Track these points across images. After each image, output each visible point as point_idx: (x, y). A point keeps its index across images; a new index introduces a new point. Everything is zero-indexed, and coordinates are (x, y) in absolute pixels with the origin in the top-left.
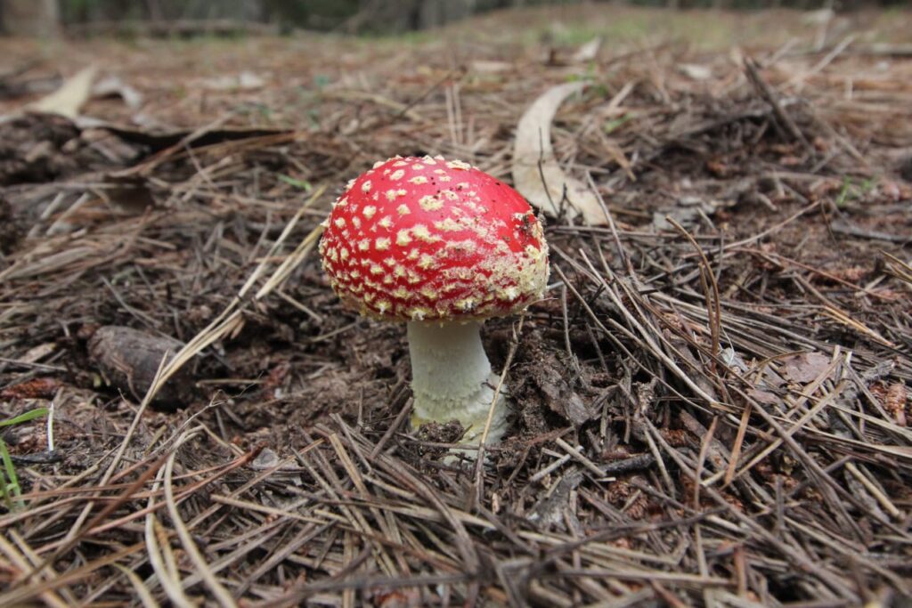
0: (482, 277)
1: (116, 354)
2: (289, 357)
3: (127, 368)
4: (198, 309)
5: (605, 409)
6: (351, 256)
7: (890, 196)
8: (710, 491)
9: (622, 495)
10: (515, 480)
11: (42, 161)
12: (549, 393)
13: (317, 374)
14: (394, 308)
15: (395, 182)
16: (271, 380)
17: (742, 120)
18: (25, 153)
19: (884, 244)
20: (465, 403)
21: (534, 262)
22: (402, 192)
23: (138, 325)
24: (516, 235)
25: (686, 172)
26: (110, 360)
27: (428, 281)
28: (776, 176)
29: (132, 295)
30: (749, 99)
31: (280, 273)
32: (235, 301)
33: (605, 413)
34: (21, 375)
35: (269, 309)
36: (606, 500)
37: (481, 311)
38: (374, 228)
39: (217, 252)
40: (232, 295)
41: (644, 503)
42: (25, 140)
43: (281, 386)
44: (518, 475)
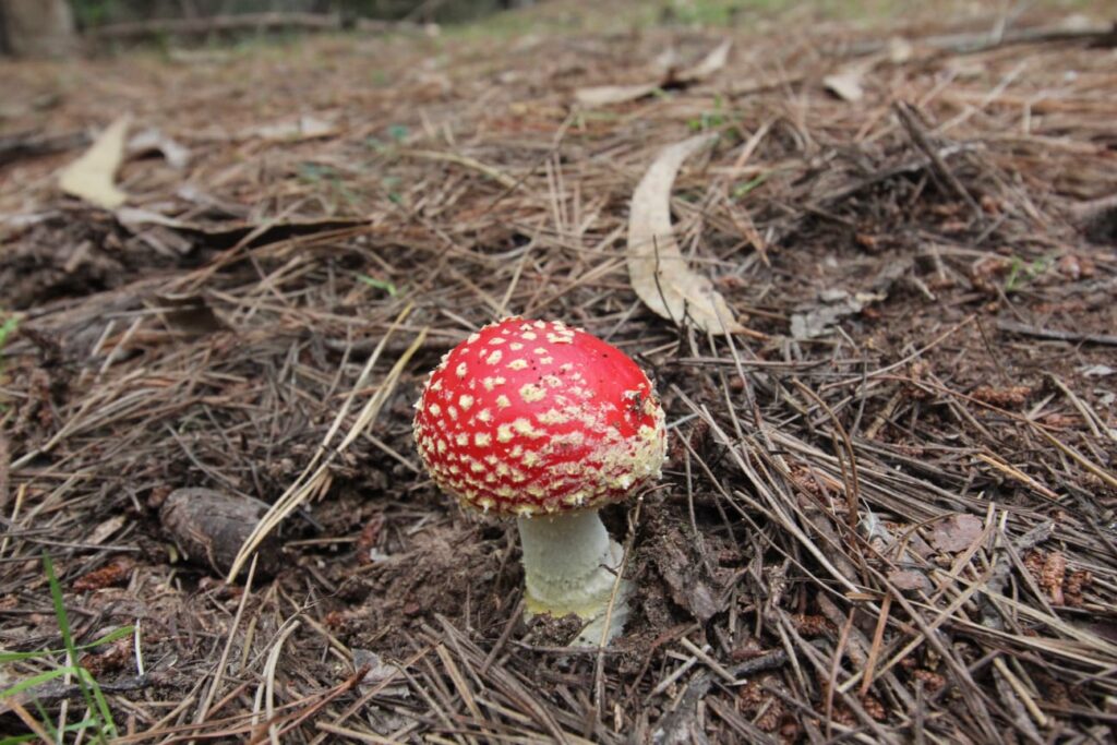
0: (591, 470)
1: (191, 524)
2: (384, 506)
3: (205, 539)
4: (279, 463)
5: (734, 597)
6: (449, 450)
7: (1069, 273)
8: (847, 698)
9: (753, 702)
10: (640, 686)
11: (83, 267)
12: (672, 582)
13: (415, 529)
14: (498, 506)
15: (492, 367)
16: (365, 538)
17: (896, 177)
18: (64, 260)
19: (1058, 344)
20: (582, 583)
21: (648, 443)
22: (500, 381)
23: (211, 484)
24: (628, 417)
25: (832, 247)
26: (186, 531)
27: (534, 478)
28: (934, 251)
29: (204, 449)
30: (904, 147)
31: (368, 413)
32: (320, 451)
33: (734, 602)
34: (91, 558)
35: (358, 459)
36: (737, 708)
37: (592, 503)
38: (472, 422)
39: (293, 381)
40: (315, 443)
41: (777, 711)
42: (63, 241)
43: (375, 544)
44: (643, 680)
